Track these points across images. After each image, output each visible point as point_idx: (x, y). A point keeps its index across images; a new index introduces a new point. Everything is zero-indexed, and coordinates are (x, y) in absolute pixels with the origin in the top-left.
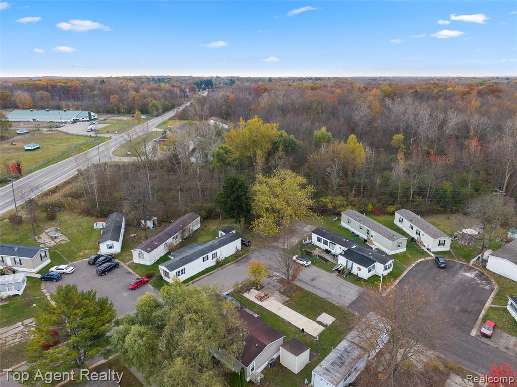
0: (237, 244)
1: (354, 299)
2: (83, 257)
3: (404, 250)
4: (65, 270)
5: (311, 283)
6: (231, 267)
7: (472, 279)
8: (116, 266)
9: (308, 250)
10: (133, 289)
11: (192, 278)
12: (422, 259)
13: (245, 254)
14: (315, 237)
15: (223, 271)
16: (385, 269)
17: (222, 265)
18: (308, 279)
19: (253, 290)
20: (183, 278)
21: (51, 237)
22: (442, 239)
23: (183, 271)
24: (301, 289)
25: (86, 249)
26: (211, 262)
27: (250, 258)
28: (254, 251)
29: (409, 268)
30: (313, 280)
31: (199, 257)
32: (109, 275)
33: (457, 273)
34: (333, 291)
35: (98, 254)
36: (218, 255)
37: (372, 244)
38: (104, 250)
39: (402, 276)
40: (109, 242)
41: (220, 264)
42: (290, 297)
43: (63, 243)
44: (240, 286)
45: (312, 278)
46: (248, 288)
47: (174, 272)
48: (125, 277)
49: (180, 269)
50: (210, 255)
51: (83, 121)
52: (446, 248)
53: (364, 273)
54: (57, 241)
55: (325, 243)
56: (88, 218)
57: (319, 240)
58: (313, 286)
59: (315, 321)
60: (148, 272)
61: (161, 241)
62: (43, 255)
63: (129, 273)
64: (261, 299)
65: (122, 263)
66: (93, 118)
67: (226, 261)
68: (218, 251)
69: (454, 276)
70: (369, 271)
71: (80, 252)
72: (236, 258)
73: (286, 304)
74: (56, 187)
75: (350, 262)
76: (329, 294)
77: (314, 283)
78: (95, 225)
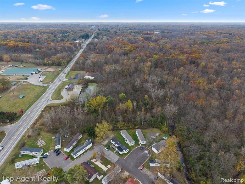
0: (91, 144)
1: (117, 160)
2: (51, 150)
3: (134, 144)
4: (48, 155)
5: (108, 156)
6: (89, 151)
7: (147, 153)
8: (60, 152)
9: (110, 145)
10: (65, 160)
11: (79, 156)
12: (138, 147)
13: (93, 147)
14: (112, 141)
15: (87, 153)
16: (126, 152)
17: (87, 151)
18: (107, 155)
19: (94, 159)
20: (77, 156)
21: (41, 142)
22: (143, 141)
23: (77, 155)
24: (105, 158)
25: (51, 147)
26: (84, 151)
27: (94, 148)
28: (96, 146)
29: (133, 150)
30: (109, 155)
31: (81, 150)
32: (59, 156)
33: (144, 151)
34: (113, 159)
35: (55, 149)
36: (86, 149)
37: (127, 142)
38: (56, 147)
39: (130, 153)
40: (58, 146)
41: (86, 151)
42: (102, 161)
43: (44, 145)
44: (91, 158)
45: (108, 154)
46: (92, 159)
47: (75, 155)
48: (63, 156)
49: (76, 154)
50: (84, 149)
51: (35, 74)
52: (145, 143)
53: (121, 153)
54: (43, 144)
55: (114, 143)
56: (49, 134)
57: (113, 142)
58: (108, 157)
59: (106, 167)
60: (68, 154)
61: (71, 145)
62: (42, 151)
63: (64, 155)
64: (95, 162)
65: (62, 152)
66: (39, 71)
67: (88, 149)
68: (86, 148)
69: (142, 152)
70: (122, 152)
71: (50, 148)
72: (91, 149)
73: (101, 163)
74: (37, 120)
75: (118, 150)
76: (111, 159)
77: (109, 156)
78: (52, 138)
